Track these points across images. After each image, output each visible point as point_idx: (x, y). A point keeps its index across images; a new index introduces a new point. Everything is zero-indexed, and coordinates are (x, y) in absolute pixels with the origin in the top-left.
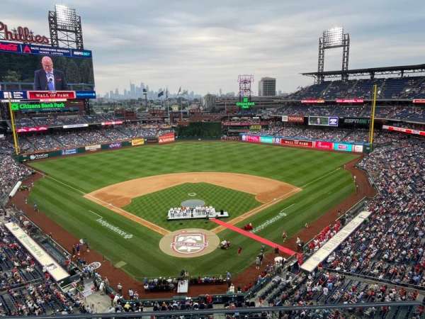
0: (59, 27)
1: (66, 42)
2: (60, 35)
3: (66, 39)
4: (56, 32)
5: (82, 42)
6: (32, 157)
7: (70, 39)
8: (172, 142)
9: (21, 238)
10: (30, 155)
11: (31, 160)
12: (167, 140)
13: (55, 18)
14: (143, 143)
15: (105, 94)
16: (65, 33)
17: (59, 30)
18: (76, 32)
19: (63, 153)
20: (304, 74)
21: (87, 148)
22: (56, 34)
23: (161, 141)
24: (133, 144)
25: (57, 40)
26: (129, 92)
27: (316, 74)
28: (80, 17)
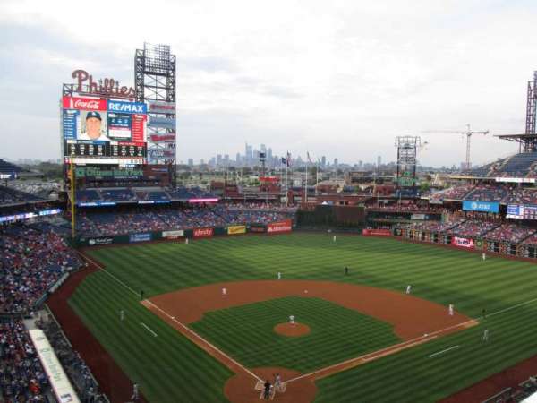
0: (147, 70)
1: (154, 89)
2: (148, 79)
3: (154, 84)
4: (143, 76)
5: (174, 89)
6: (92, 242)
7: (159, 85)
8: (287, 232)
9: (42, 351)
10: (89, 239)
11: (89, 246)
12: (280, 229)
13: (143, 58)
14: (244, 231)
15: (210, 159)
16: (154, 77)
17: (147, 73)
18: (167, 76)
19: (132, 239)
20: (501, 137)
21: (165, 234)
22: (143, 79)
23: (270, 230)
24: (229, 232)
25: (143, 86)
26: (243, 158)
27: (522, 137)
28: (175, 56)
